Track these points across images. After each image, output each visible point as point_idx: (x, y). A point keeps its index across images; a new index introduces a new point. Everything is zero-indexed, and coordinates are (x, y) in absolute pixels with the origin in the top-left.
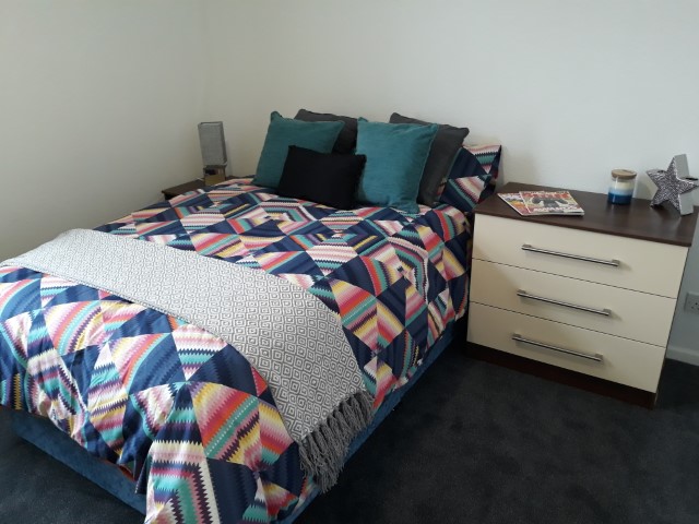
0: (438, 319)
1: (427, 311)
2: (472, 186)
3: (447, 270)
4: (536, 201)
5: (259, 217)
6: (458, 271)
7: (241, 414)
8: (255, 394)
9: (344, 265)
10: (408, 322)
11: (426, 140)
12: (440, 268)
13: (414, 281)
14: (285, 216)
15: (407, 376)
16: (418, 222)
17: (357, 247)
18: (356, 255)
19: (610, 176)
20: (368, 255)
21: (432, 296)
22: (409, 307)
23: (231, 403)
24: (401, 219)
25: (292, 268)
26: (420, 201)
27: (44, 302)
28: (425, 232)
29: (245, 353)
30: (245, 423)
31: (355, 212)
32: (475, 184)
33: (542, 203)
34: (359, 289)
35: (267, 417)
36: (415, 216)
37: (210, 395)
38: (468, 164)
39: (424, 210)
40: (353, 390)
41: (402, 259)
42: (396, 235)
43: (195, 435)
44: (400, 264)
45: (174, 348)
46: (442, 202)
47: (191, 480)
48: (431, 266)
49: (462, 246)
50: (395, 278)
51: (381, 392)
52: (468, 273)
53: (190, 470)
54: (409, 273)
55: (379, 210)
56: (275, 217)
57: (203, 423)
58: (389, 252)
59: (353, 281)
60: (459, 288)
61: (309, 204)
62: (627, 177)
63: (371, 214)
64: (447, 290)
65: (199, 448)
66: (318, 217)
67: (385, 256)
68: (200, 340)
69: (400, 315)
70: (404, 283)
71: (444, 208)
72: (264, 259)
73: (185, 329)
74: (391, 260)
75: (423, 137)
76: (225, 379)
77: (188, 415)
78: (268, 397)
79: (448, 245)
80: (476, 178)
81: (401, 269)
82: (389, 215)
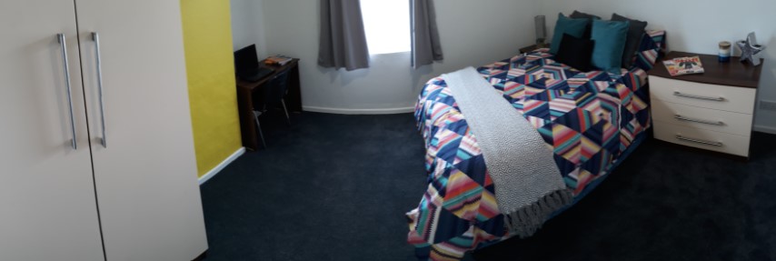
0: (628, 135)
1: (620, 133)
2: (651, 55)
3: (635, 107)
4: (681, 65)
5: (539, 74)
6: (642, 106)
7: (470, 194)
8: (482, 185)
9: (566, 114)
10: (604, 144)
11: (623, 31)
12: (630, 108)
13: (610, 119)
14: (552, 75)
15: (605, 170)
16: (618, 82)
17: (579, 100)
18: (574, 107)
19: (718, 47)
20: (582, 107)
21: (624, 124)
22: (605, 135)
23: (467, 186)
24: (609, 79)
25: (536, 113)
26: (623, 67)
27: (438, 99)
28: (621, 88)
29: (487, 160)
30: (470, 199)
31: (587, 74)
32: (652, 54)
33: (684, 66)
34: (571, 130)
35: (486, 198)
36: (617, 77)
37: (459, 177)
38: (648, 42)
39: (624, 72)
40: (556, 189)
41: (603, 107)
42: (604, 92)
43: (443, 193)
44: (601, 111)
45: (458, 145)
46: (635, 66)
47: (430, 211)
48: (623, 108)
49: (644, 93)
50: (596, 120)
51: (581, 185)
52: (649, 106)
53: (432, 206)
54: (607, 116)
55: (600, 73)
56: (547, 75)
57: (449, 189)
58: (597, 103)
59: (568, 125)
60: (643, 116)
61: (567, 68)
62: (726, 47)
63: (594, 77)
64: (635, 119)
65: (441, 200)
66: (568, 77)
67: (593, 106)
68: (471, 146)
69: (597, 141)
70: (603, 122)
71: (635, 71)
72: (527, 104)
73: (469, 137)
74: (596, 109)
75: (622, 29)
76: (469, 173)
77: (445, 182)
78: (491, 189)
79: (636, 93)
80: (653, 51)
81: (601, 115)
82: (603, 78)
